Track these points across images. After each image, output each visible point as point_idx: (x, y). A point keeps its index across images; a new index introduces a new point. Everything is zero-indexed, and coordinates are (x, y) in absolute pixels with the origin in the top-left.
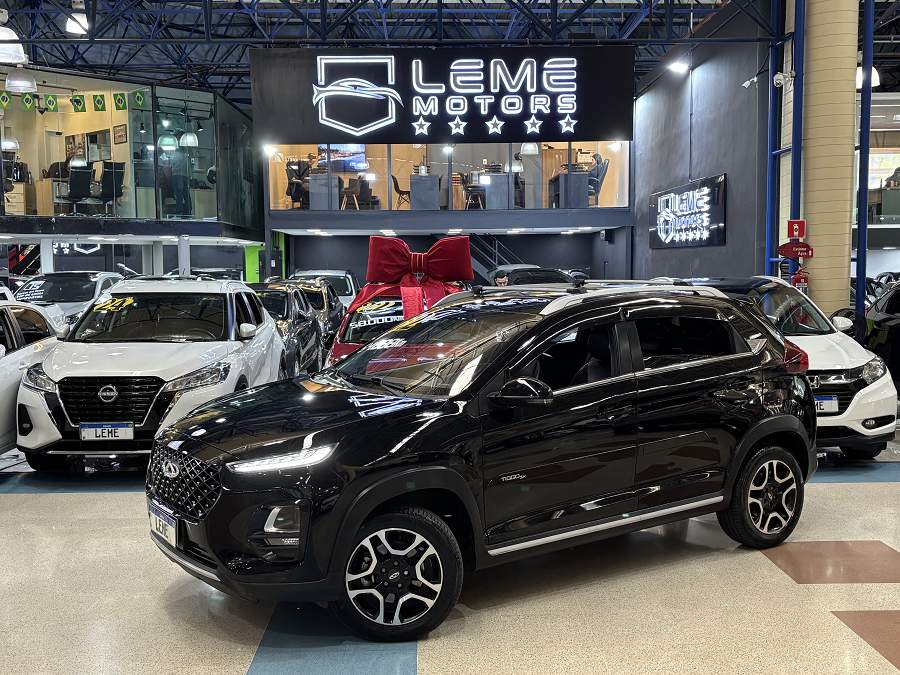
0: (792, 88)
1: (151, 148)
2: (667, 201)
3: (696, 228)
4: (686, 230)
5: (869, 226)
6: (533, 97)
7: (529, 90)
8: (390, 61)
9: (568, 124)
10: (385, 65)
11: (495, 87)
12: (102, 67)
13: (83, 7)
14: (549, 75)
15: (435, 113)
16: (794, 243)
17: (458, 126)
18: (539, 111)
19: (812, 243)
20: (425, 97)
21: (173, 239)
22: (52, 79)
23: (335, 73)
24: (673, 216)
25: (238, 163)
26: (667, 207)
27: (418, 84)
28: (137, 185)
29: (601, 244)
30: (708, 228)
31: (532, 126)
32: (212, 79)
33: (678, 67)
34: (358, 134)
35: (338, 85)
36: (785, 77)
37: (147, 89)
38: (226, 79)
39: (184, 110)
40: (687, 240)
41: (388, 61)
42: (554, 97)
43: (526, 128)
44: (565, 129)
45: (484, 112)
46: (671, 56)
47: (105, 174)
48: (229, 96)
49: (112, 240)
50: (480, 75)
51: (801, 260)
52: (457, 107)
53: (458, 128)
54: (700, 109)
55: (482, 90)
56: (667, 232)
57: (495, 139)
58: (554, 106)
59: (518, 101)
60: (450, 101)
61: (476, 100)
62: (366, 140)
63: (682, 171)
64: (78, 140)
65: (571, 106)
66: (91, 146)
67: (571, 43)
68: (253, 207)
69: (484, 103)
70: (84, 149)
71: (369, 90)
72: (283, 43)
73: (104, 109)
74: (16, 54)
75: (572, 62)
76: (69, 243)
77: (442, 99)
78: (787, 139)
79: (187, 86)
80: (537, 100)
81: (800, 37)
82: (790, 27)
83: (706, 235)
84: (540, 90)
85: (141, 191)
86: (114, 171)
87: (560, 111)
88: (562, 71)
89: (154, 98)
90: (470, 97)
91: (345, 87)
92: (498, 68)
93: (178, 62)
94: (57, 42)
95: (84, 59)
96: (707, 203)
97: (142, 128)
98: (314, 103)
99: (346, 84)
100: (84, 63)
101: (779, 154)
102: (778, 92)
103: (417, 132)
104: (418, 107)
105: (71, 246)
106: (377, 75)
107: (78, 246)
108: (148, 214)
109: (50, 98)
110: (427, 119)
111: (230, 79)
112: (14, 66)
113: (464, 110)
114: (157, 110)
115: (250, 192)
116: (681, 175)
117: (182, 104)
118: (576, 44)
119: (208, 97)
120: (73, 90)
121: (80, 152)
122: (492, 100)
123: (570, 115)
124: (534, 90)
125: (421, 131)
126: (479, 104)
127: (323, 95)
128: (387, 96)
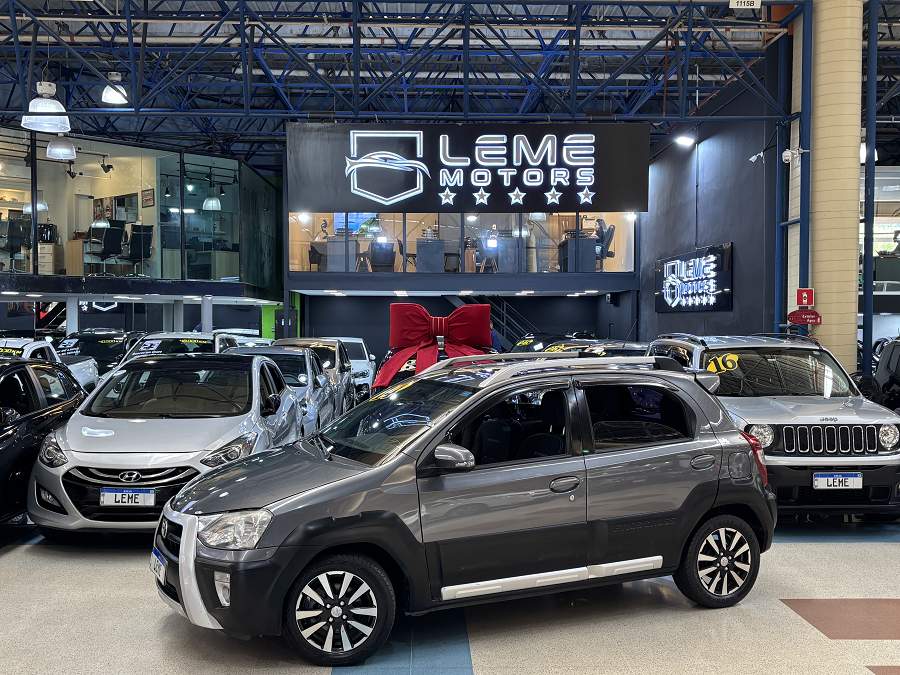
0: (800, 164)
2: (674, 266)
3: (703, 294)
4: (693, 295)
6: (553, 170)
7: (550, 163)
8: (419, 135)
9: (587, 196)
10: (415, 139)
11: (518, 161)
12: (130, 134)
13: (119, 78)
14: (568, 150)
15: (461, 184)
16: (803, 310)
18: (559, 183)
19: (820, 309)
20: (452, 170)
21: (197, 299)
22: (87, 146)
23: (366, 146)
24: (678, 281)
26: (673, 272)
27: (445, 157)
28: (163, 246)
29: (607, 309)
30: (714, 293)
31: (552, 197)
32: (236, 147)
33: (684, 141)
34: (387, 204)
35: (369, 158)
36: (793, 154)
37: (176, 156)
38: (247, 147)
39: (209, 176)
40: (693, 305)
41: (417, 136)
42: (573, 170)
43: (546, 198)
44: (583, 200)
45: (507, 183)
47: (133, 236)
48: (254, 160)
49: (136, 299)
50: (503, 149)
51: (810, 327)
52: (481, 180)
53: (481, 198)
54: (705, 181)
55: (505, 164)
56: (673, 296)
57: (517, 208)
58: (573, 179)
59: (539, 174)
60: (475, 173)
61: (500, 172)
62: (394, 209)
63: (688, 238)
64: (106, 203)
65: (589, 179)
66: (119, 209)
67: (589, 120)
69: (507, 175)
70: (112, 211)
71: (399, 163)
72: (318, 118)
74: (62, 125)
75: (591, 138)
76: (88, 301)
77: (467, 171)
78: (794, 211)
79: (210, 153)
80: (557, 173)
81: (806, 117)
82: (797, 105)
83: (712, 300)
84: (560, 164)
85: (167, 252)
86: (143, 234)
87: (578, 184)
88: (580, 146)
89: (182, 163)
90: (494, 170)
91: (375, 160)
92: (521, 143)
96: (714, 270)
97: (167, 192)
98: (347, 174)
99: (377, 157)
100: (114, 131)
101: (787, 226)
102: (786, 167)
103: (444, 202)
104: (444, 178)
105: (90, 305)
106: (407, 148)
107: (97, 304)
108: (173, 275)
110: (452, 189)
111: (252, 146)
113: (488, 181)
114: (184, 176)
115: (269, 254)
116: (687, 242)
117: (207, 170)
118: (594, 121)
119: (233, 164)
120: (104, 156)
121: (108, 214)
122: (514, 172)
123: (589, 187)
124: (554, 164)
125: (447, 201)
126: (503, 176)
127: (356, 167)
128: (415, 169)
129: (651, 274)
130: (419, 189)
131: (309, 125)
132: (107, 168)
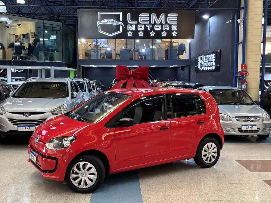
0: (243, 24)
2: (201, 58)
3: (211, 66)
4: (207, 66)
6: (164, 25)
7: (163, 23)
8: (121, 13)
9: (175, 34)
11: (153, 22)
12: (27, 14)
14: (169, 19)
15: (135, 30)
16: (243, 71)
18: (166, 29)
19: (248, 71)
20: (131, 25)
21: (49, 68)
23: (104, 17)
24: (203, 62)
26: (201, 59)
27: (129, 21)
29: (180, 71)
31: (164, 34)
32: (61, 18)
33: (206, 17)
34: (110, 36)
35: (105, 21)
36: (241, 20)
37: (42, 21)
38: (65, 18)
39: (52, 28)
40: (208, 70)
41: (120, 14)
42: (170, 25)
43: (162, 34)
44: (174, 35)
45: (149, 29)
46: (204, 13)
48: (67, 23)
50: (148, 18)
51: (245, 76)
52: (141, 28)
53: (141, 34)
54: (212, 30)
55: (149, 23)
56: (201, 67)
57: (153, 38)
58: (170, 28)
59: (160, 26)
60: (139, 26)
61: (147, 26)
63: (206, 48)
64: (19, 37)
65: (176, 28)
66: (23, 38)
67: (176, 9)
68: (73, 58)
69: (149, 27)
71: (114, 23)
72: (88, 8)
74: (4, 9)
75: (176, 15)
77: (136, 25)
78: (241, 39)
79: (52, 20)
80: (165, 26)
81: (245, 8)
82: (242, 5)
83: (214, 68)
87: (172, 30)
88: (173, 17)
89: (44, 23)
90: (145, 25)
91: (106, 21)
92: (154, 16)
93: (51, 13)
96: (214, 58)
97: (39, 33)
98: (97, 26)
99: (107, 20)
100: (21, 13)
101: (238, 44)
102: (238, 25)
104: (129, 28)
105: (15, 69)
106: (117, 18)
107: (17, 69)
110: (132, 31)
111: (66, 18)
112: (2, 13)
113: (143, 29)
114: (44, 28)
115: (72, 53)
116: (206, 49)
117: (52, 26)
118: (177, 9)
119: (60, 24)
120: (18, 21)
121: (20, 40)
122: (151, 26)
123: (176, 31)
124: (165, 23)
125: (130, 35)
126: (148, 27)
127: (100, 24)
128: (119, 24)
129: (194, 60)
130: (121, 31)
131: (85, 10)
132: (19, 25)
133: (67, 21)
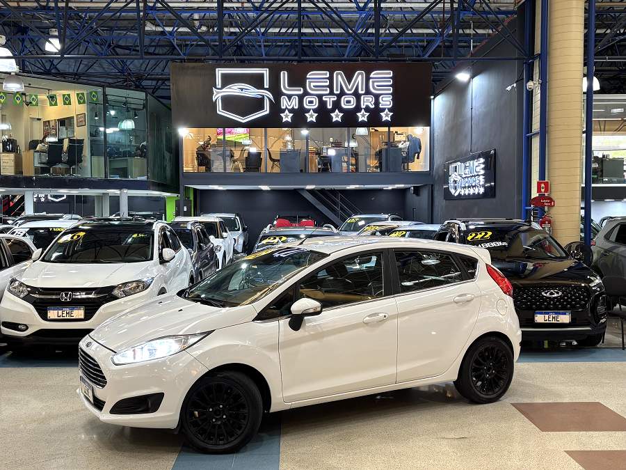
0: (539, 91)
1: (102, 129)
2: (456, 167)
3: (475, 186)
4: (469, 187)
5: (593, 185)
6: (362, 97)
7: (360, 92)
8: (266, 72)
9: (387, 115)
10: (263, 74)
11: (337, 90)
12: (69, 74)
13: (57, 34)
14: (373, 82)
15: (296, 107)
16: (542, 197)
17: (312, 116)
18: (367, 106)
19: (553, 196)
20: (290, 97)
21: (117, 192)
22: (35, 82)
23: (228, 80)
24: (459, 177)
25: (162, 141)
26: (456, 171)
27: (284, 87)
28: (92, 155)
29: (411, 198)
30: (483, 186)
31: (362, 116)
32: (145, 83)
33: (462, 76)
34: (243, 121)
35: (230, 88)
36: (534, 84)
37: (100, 90)
38: (154, 83)
39: (125, 104)
40: (469, 194)
41: (265, 72)
42: (377, 97)
43: (357, 117)
44: (384, 119)
45: (329, 106)
46: (458, 68)
47: (70, 147)
48: (159, 93)
49: (75, 192)
50: (327, 82)
51: (546, 208)
52: (311, 104)
53: (312, 117)
54: (477, 105)
55: (328, 92)
56: (455, 188)
57: (337, 125)
58: (377, 103)
59: (353, 100)
60: (306, 99)
61: (324, 99)
62: (249, 125)
63: (466, 147)
64: (52, 124)
65: (389, 103)
66: (61, 127)
67: (389, 61)
68: (171, 170)
69: (329, 101)
70: (56, 130)
71: (252, 92)
72: (194, 59)
73: (70, 104)
74: (11, 66)
75: (390, 74)
76: (45, 194)
77: (301, 98)
78: (536, 126)
79: (127, 88)
80: (366, 98)
81: (544, 57)
82: (538, 50)
83: (482, 190)
84: (368, 92)
85: (95, 159)
86: (76, 146)
87: (381, 106)
88: (382, 80)
89: (105, 95)
90: (320, 97)
91: (234, 90)
92: (339, 78)
93: (122, 72)
94: (39, 58)
95: (57, 69)
96: (483, 169)
97: (96, 116)
98: (214, 100)
99: (235, 87)
100: (57, 72)
101: (531, 136)
102: (530, 94)
103: (284, 120)
104: (285, 103)
105: (46, 196)
106: (257, 81)
107: (51, 196)
108: (99, 175)
109: (33, 97)
110: (290, 111)
111: (157, 82)
112: (10, 73)
113: (316, 105)
114: (106, 104)
115: (170, 161)
116: (465, 150)
117: (124, 100)
118: (392, 61)
119: (142, 95)
120: (49, 90)
121: (53, 132)
122: (335, 98)
123: (388, 109)
124: (363, 92)
125: (287, 119)
126: (326, 101)
127: (220, 95)
128: (263, 96)
129: (441, 172)
130: (266, 111)
131: (186, 64)
133: (159, 88)
